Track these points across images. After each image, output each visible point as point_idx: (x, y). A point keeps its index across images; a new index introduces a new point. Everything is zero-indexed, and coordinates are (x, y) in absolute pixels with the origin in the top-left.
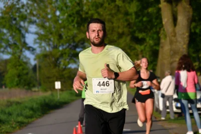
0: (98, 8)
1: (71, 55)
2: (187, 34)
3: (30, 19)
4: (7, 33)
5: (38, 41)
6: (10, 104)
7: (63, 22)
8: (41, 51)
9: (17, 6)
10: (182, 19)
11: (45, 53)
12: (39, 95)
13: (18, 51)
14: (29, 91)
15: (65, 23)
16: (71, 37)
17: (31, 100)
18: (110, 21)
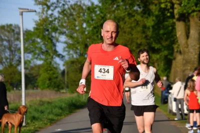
2: (198, 46)
3: (60, 30)
4: (41, 42)
5: (67, 49)
6: (42, 103)
7: (89, 33)
8: (69, 58)
9: (50, 19)
10: (194, 33)
11: (72, 60)
12: (66, 96)
13: (49, 57)
14: (58, 92)
17: (61, 101)
18: (130, 33)
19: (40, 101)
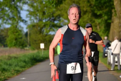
1: (51, 26)
3: (24, 1)
4: (9, 10)
5: (29, 16)
6: (10, 58)
7: (46, 3)
8: (31, 23)
11: (34, 24)
12: (29, 52)
13: (15, 22)
14: (23, 49)
15: (47, 4)
16: (51, 13)
17: (25, 56)
18: (78, 3)
19: (9, 56)
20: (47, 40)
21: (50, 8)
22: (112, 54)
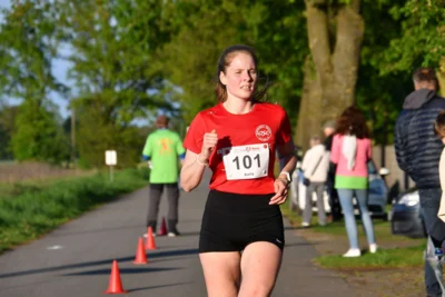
0: (188, 15)
1: (136, 102)
2: (354, 69)
3: (61, 31)
4: (18, 56)
5: (75, 73)
6: (19, 191)
7: (123, 38)
8: (81, 92)
9: (37, 7)
10: (345, 41)
11: (88, 97)
12: (77, 175)
13: (36, 91)
14: (57, 167)
15: (126, 41)
16: (138, 68)
17: (61, 185)
18: (211, 39)
19: (17, 186)
20: (127, 140)
21: (134, 53)
22: (307, 182)
